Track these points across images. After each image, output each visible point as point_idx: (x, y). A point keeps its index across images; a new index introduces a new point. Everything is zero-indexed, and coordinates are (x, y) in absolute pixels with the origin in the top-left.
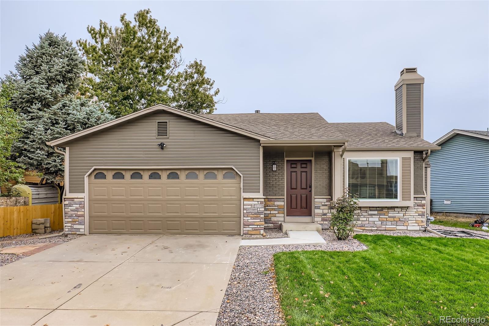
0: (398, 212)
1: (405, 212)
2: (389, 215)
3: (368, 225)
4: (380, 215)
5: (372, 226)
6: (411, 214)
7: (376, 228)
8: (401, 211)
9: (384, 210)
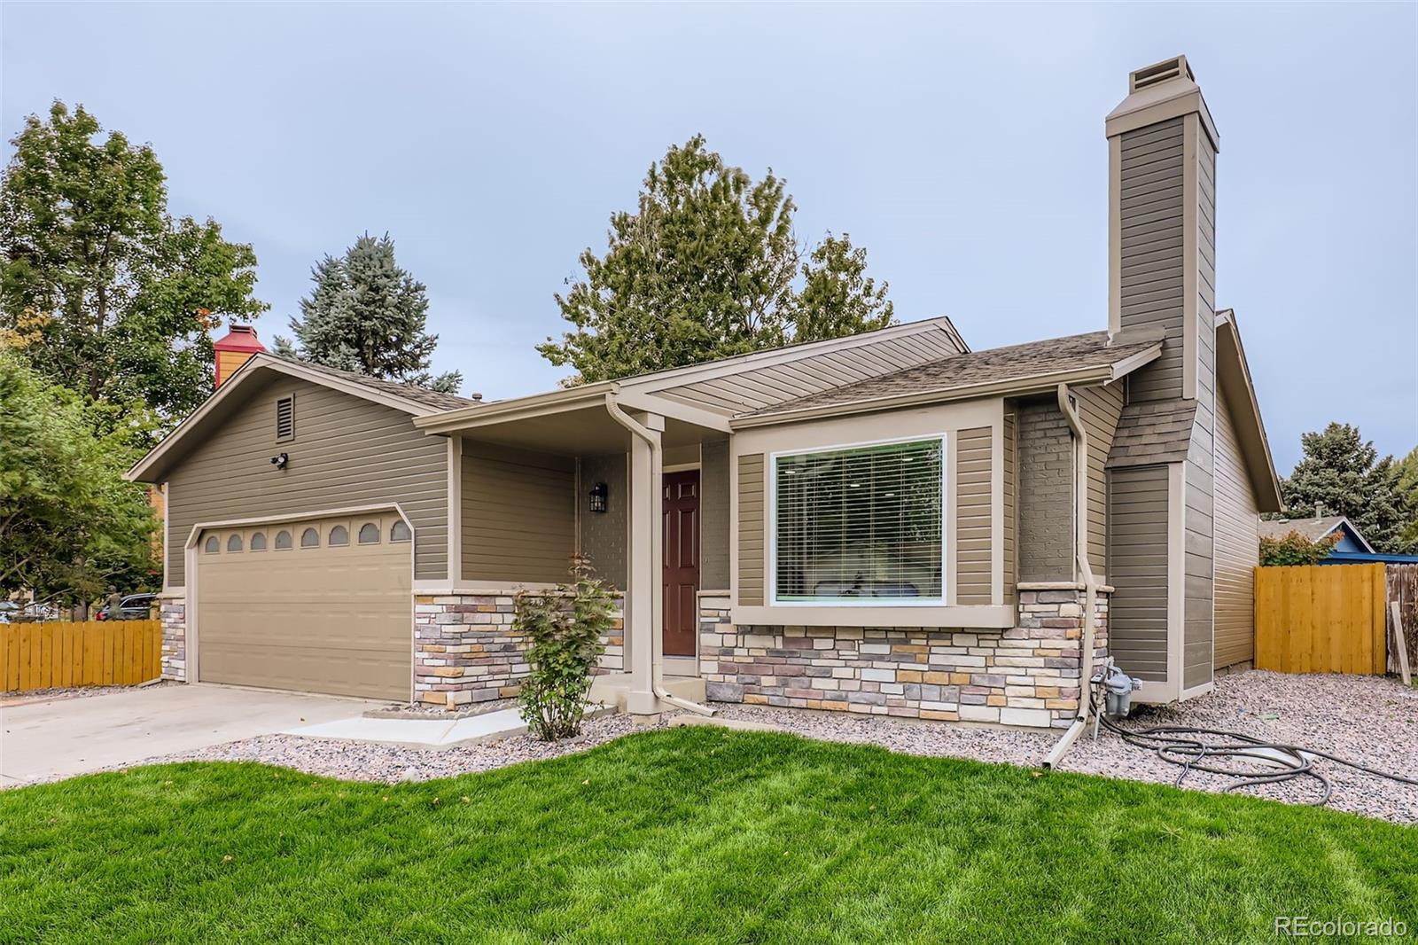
0: (963, 651)
1: (990, 652)
2: (933, 660)
3: (858, 695)
4: (901, 658)
5: (873, 700)
6: (1016, 661)
7: (884, 710)
8: (978, 646)
9: (913, 642)
